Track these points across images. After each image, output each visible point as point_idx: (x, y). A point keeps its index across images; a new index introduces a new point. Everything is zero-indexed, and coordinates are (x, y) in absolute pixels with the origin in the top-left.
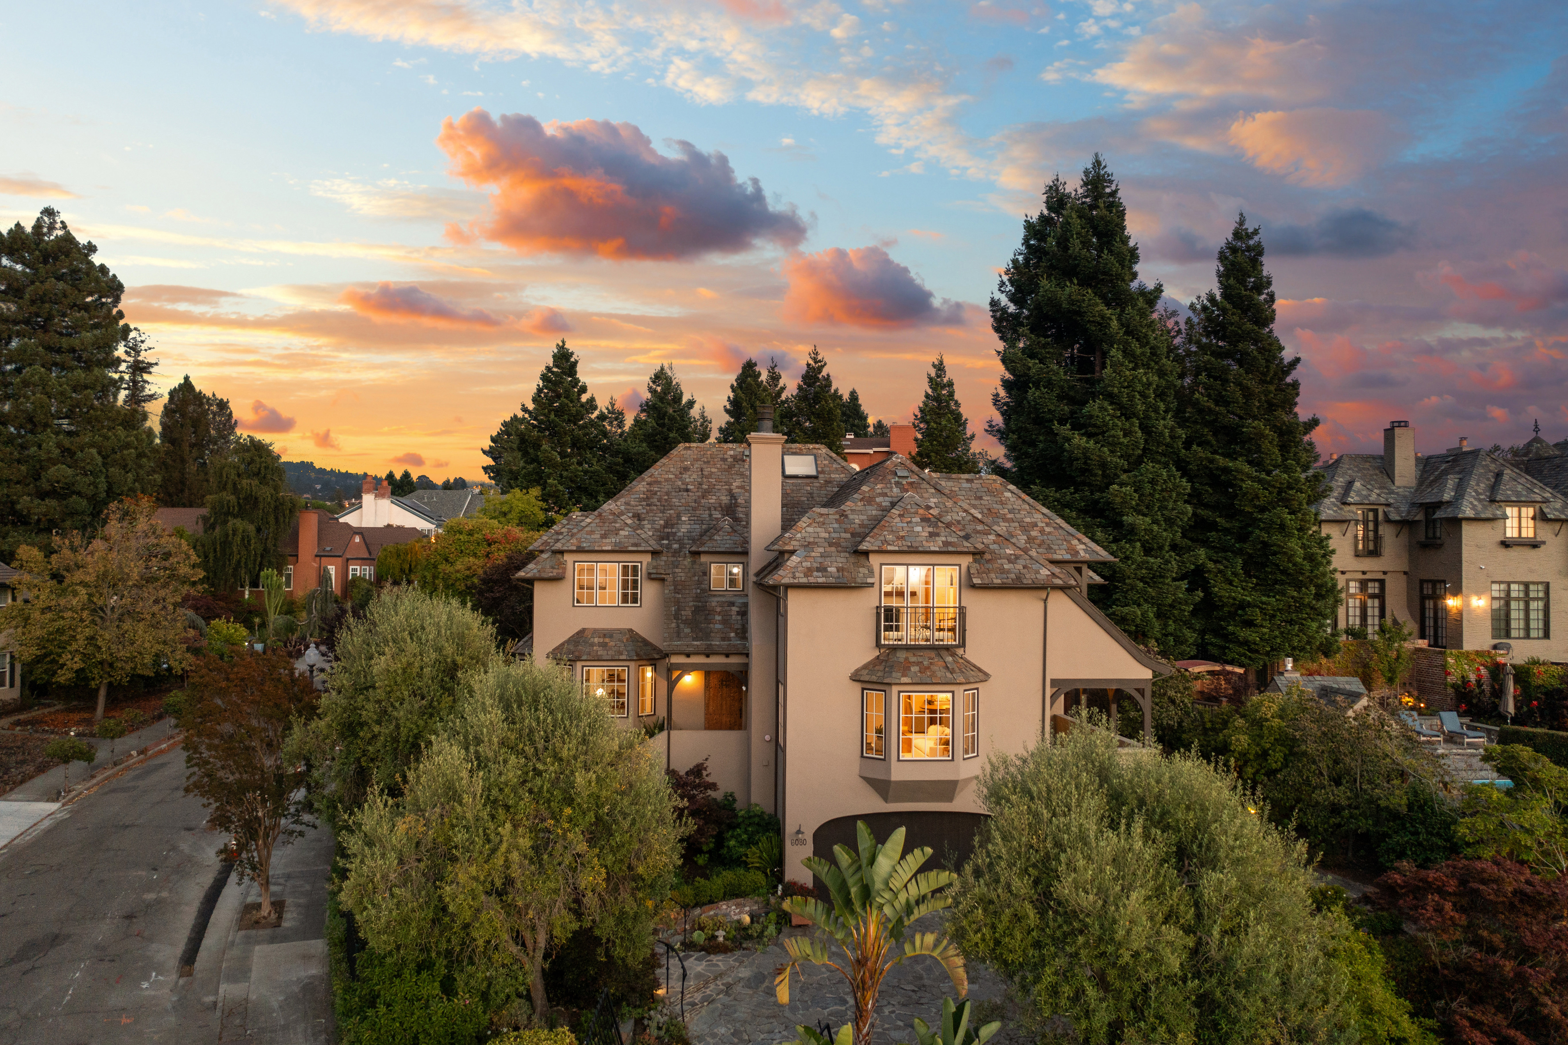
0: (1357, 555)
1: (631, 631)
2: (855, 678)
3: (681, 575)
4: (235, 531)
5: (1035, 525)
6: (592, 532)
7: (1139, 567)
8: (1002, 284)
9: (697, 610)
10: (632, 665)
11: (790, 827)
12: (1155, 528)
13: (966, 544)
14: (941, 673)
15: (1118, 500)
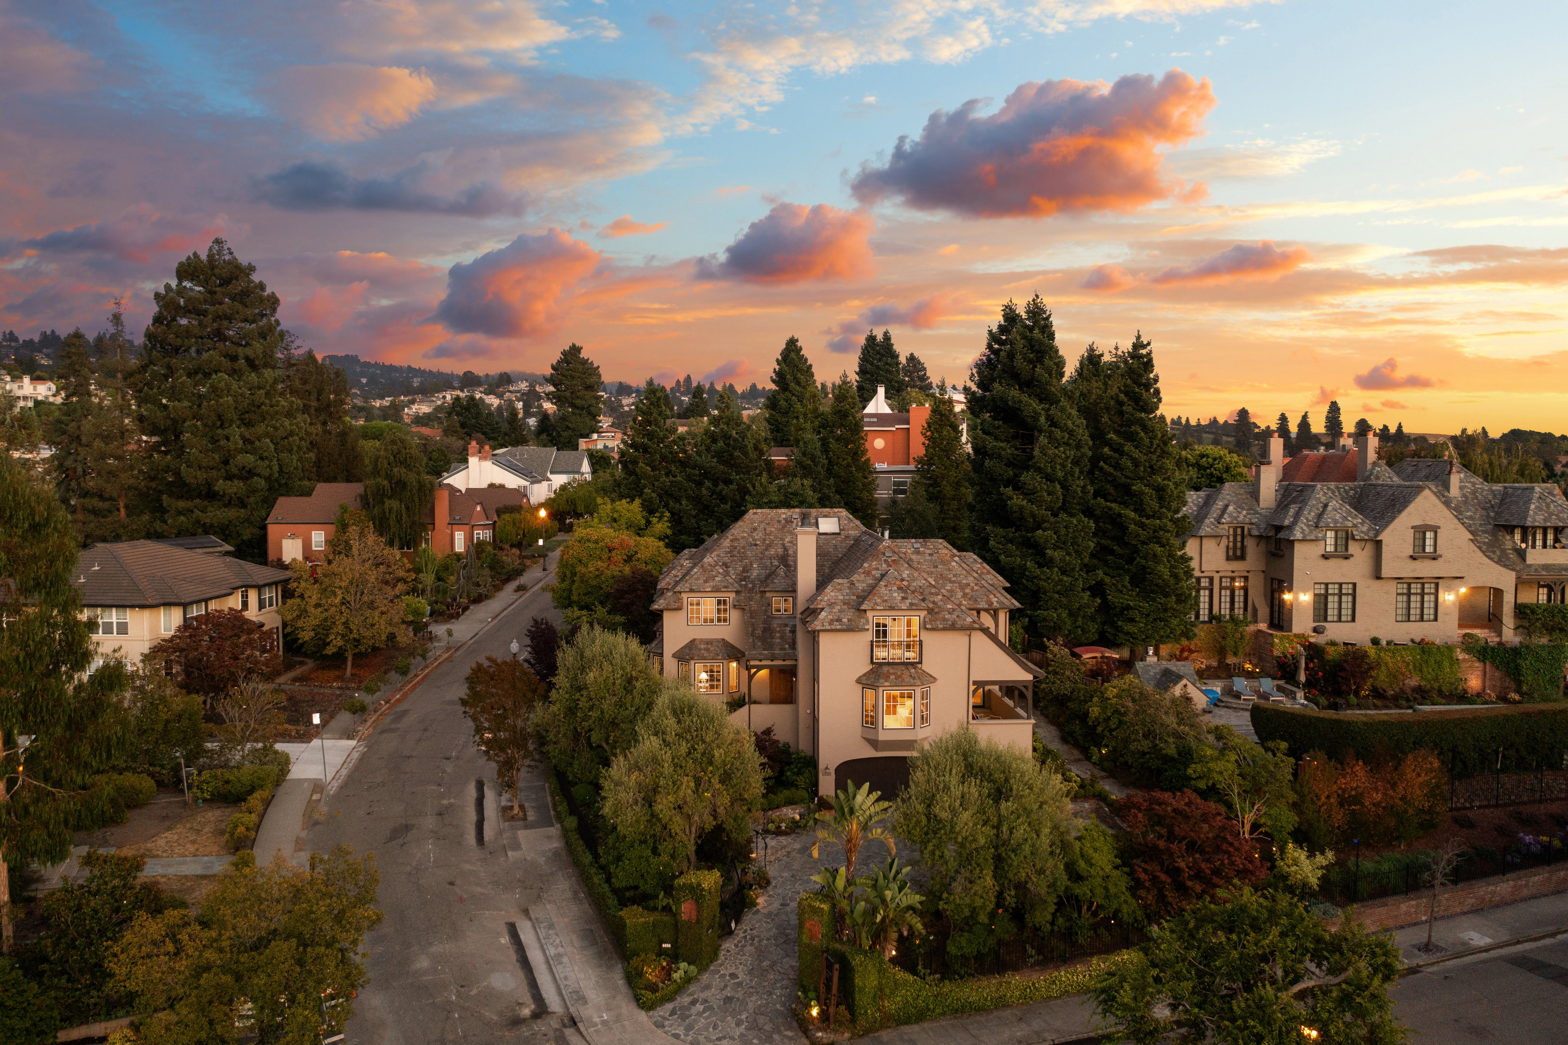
0: (1228, 558)
1: (726, 641)
2: (859, 681)
3: (754, 605)
4: (390, 510)
6: (697, 579)
7: (1056, 584)
9: (765, 630)
10: (725, 662)
11: (822, 766)
12: (1068, 558)
14: (907, 679)
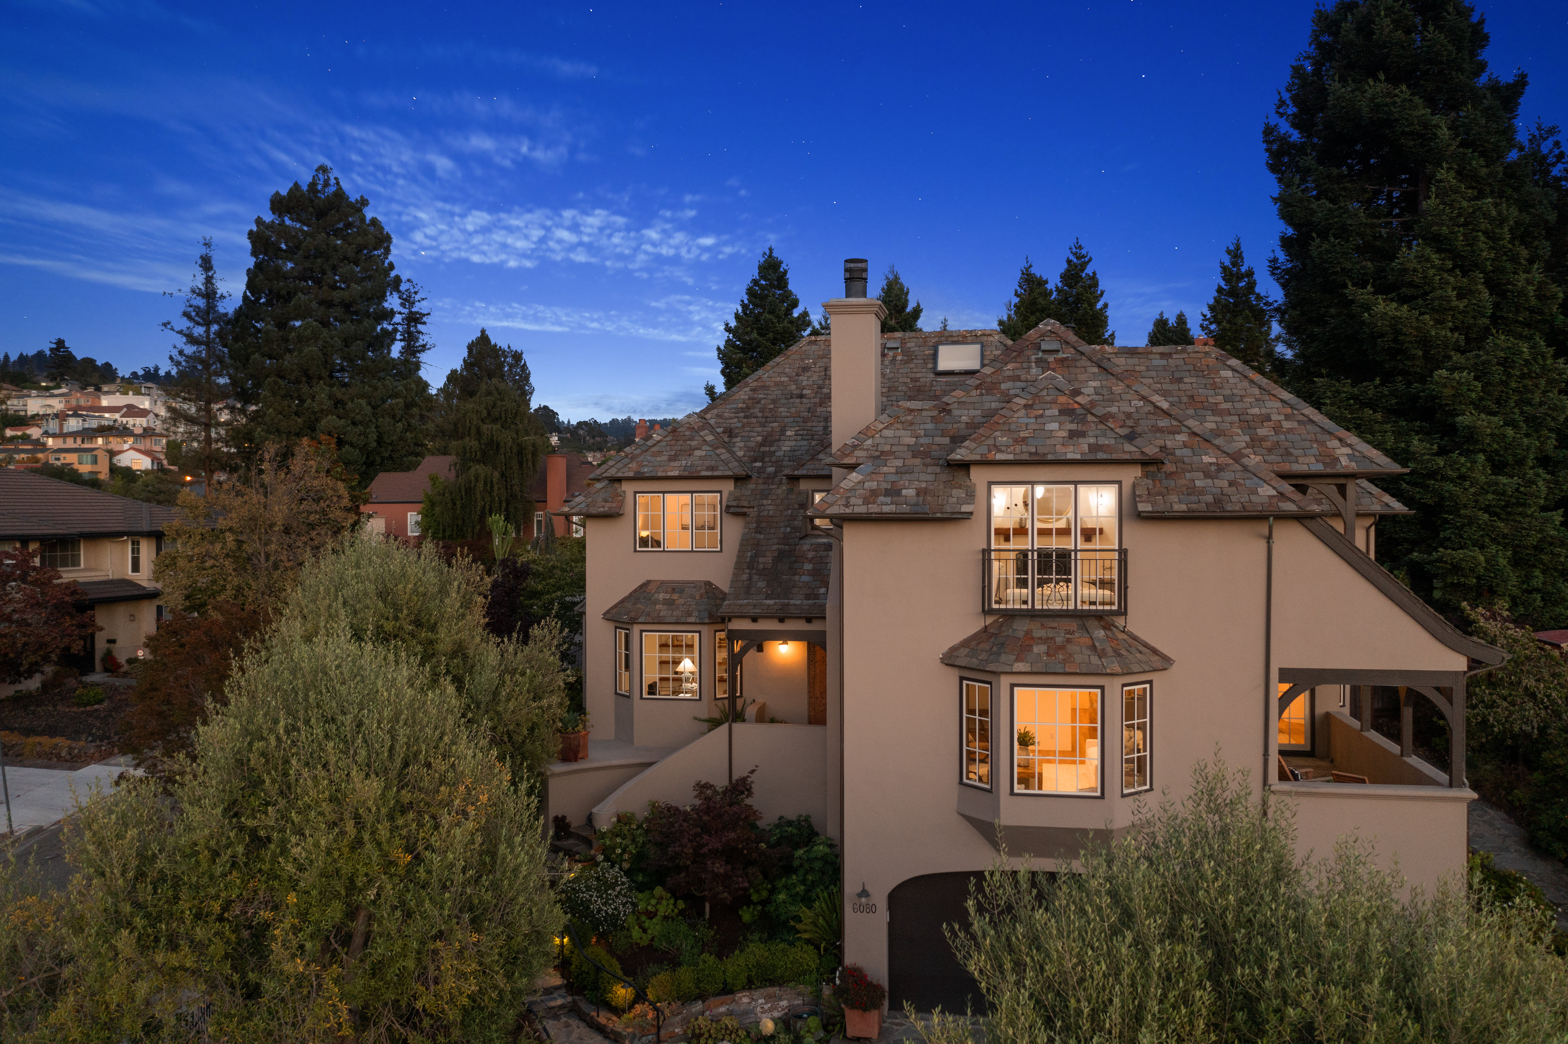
1: (709, 584)
2: (949, 660)
3: (769, 507)
4: (477, 478)
5: (1268, 418)
6: (660, 453)
7: (1483, 491)
8: (1282, 103)
9: (781, 556)
10: (705, 629)
11: (851, 885)
12: (1510, 432)
13: (1128, 447)
14: (1083, 657)
15: (1447, 392)
